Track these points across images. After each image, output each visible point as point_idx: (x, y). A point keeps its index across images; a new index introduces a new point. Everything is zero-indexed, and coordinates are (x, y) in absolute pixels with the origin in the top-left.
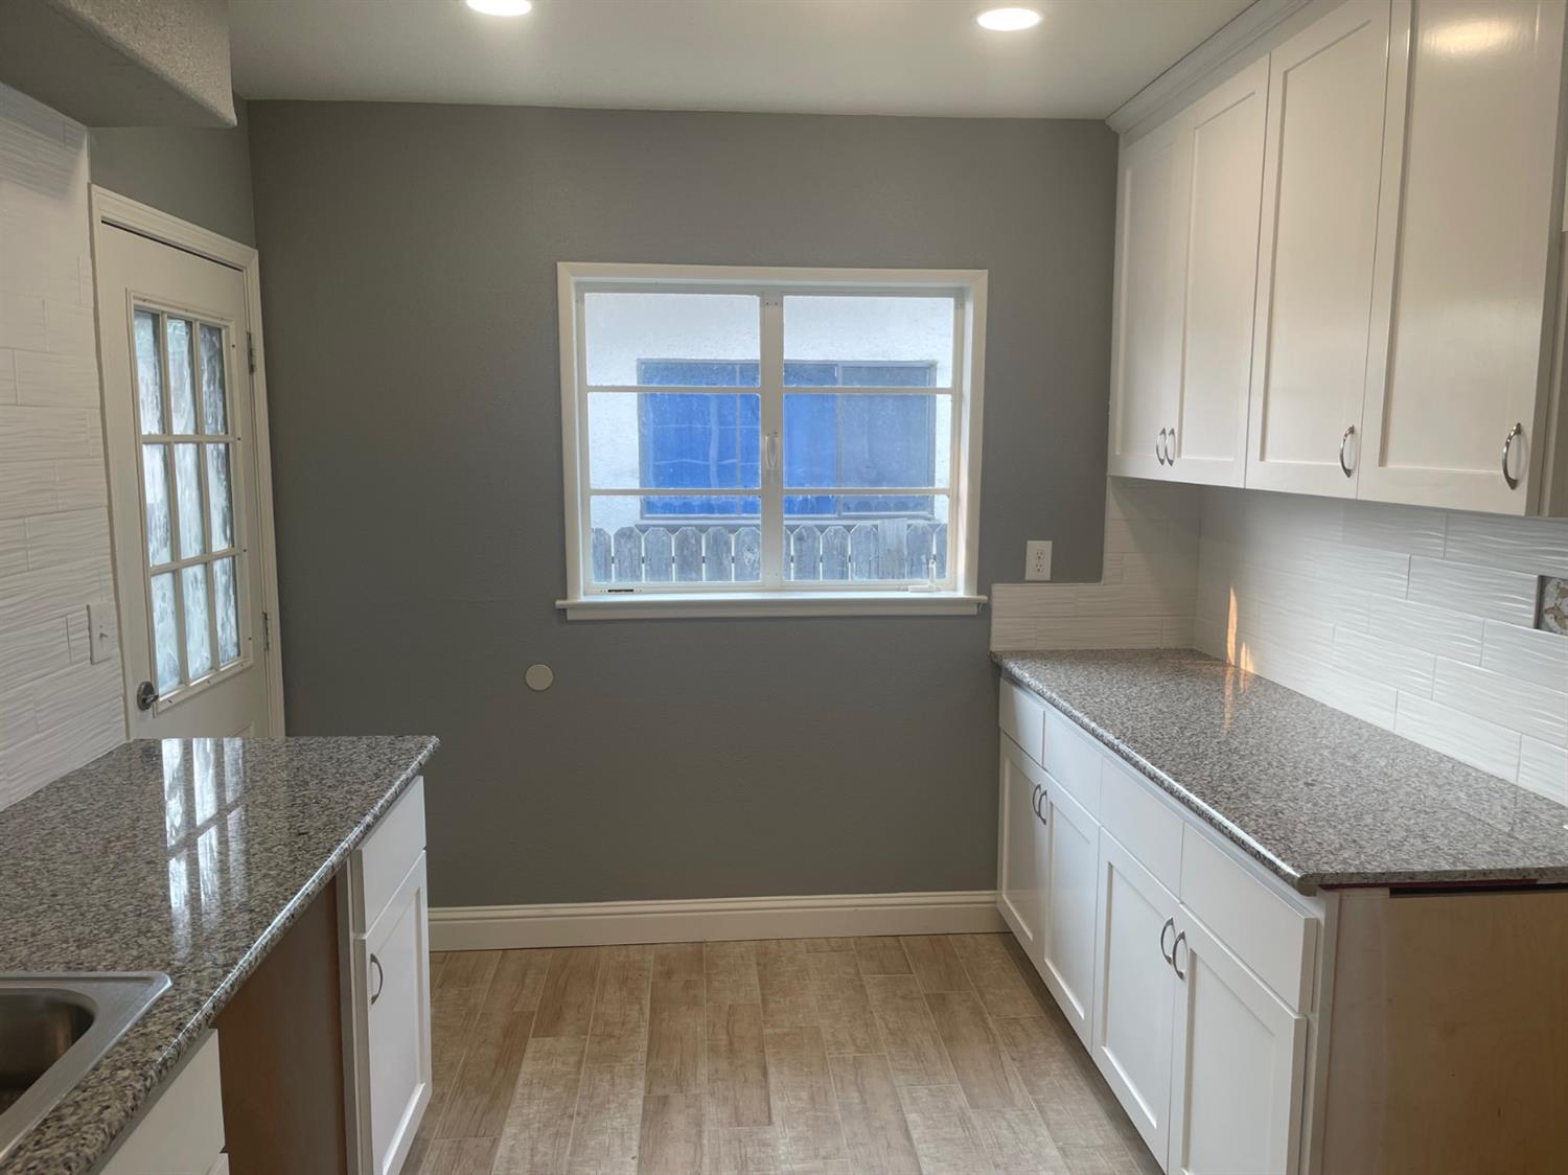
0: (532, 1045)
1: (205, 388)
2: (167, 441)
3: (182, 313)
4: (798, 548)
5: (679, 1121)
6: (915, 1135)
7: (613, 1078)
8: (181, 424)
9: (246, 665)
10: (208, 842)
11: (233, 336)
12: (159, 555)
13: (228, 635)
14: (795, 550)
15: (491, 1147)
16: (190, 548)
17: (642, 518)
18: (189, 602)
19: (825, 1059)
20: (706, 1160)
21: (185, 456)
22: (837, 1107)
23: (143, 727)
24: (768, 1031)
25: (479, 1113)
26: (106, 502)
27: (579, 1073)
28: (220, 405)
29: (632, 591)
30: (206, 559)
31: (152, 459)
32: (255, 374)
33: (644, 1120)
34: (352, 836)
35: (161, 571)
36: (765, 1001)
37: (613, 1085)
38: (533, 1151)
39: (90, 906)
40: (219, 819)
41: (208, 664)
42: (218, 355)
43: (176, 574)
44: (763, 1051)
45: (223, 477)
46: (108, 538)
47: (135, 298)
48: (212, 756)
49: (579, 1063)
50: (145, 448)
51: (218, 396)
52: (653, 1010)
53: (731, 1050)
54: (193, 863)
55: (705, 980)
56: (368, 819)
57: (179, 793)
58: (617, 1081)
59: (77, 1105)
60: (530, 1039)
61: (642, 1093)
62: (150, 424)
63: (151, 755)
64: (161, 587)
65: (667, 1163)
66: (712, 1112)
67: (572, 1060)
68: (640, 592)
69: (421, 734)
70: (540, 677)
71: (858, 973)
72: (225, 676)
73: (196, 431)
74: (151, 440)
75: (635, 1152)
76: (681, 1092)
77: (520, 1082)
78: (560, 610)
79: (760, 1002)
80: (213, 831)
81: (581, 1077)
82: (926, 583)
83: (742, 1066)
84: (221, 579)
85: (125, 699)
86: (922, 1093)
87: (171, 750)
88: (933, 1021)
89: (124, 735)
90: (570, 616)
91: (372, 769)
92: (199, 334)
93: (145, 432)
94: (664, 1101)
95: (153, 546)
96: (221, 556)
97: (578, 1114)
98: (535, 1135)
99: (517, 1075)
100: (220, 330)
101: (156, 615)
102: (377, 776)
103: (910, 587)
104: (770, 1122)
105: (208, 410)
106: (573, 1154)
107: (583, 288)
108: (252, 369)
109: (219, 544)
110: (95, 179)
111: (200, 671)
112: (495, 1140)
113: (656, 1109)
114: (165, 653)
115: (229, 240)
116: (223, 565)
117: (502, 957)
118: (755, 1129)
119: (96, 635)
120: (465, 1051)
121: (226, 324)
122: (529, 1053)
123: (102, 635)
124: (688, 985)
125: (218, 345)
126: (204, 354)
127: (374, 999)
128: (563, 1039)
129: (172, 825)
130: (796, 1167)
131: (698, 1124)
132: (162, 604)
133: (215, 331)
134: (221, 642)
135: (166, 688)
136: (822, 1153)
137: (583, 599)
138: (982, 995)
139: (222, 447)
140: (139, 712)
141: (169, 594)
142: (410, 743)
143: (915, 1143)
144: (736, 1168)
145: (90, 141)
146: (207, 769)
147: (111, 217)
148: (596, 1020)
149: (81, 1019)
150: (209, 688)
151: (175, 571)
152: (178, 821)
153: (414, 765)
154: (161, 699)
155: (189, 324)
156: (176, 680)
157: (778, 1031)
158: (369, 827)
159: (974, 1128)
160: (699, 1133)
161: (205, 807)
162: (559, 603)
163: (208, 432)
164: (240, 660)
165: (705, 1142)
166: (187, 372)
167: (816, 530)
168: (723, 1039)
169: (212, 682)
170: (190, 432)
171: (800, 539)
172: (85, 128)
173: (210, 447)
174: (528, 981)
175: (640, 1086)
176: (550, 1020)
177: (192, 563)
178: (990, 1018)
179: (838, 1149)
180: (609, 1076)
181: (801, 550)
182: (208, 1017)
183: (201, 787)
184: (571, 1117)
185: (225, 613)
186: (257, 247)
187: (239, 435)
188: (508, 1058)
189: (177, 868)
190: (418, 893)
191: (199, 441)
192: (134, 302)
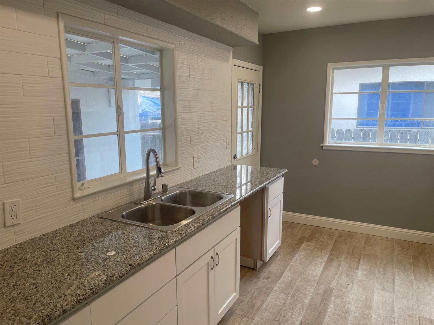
0: (305, 243)
1: (250, 97)
2: (242, 108)
3: (247, 81)
4: (401, 136)
5: (335, 263)
6: (396, 281)
7: (321, 253)
8: (245, 104)
9: (253, 154)
10: (244, 188)
11: (256, 85)
12: (239, 130)
13: (250, 147)
14: (400, 137)
15: (292, 258)
16: (245, 129)
17: (357, 127)
18: (244, 140)
19: (377, 261)
20: (339, 272)
21: (245, 110)
22: (376, 271)
23: (234, 162)
24: (363, 253)
25: (291, 251)
26: (231, 119)
27: (314, 250)
28: (253, 100)
29: (340, 143)
30: (247, 132)
31: (239, 111)
32: (260, 93)
33: (327, 261)
34: (266, 183)
35: (239, 133)
36: (364, 247)
37: (321, 254)
38: (301, 261)
39: (224, 185)
40: (246, 184)
41: (246, 153)
42: (253, 90)
43: (242, 134)
44: (361, 256)
45: (252, 115)
46: (231, 126)
47: (239, 80)
48: (246, 171)
49: (315, 248)
50: (238, 109)
51: (252, 98)
52: (335, 242)
53: (352, 254)
54: (241, 191)
55: (350, 240)
56: (270, 181)
57: (239, 177)
58: (322, 253)
59: (220, 206)
60: (305, 241)
61: (328, 257)
62: (239, 105)
63: (235, 168)
64: (239, 136)
65: (330, 270)
66: (343, 264)
67: (313, 247)
68: (343, 144)
69: (284, 169)
70: (315, 162)
71: (393, 247)
72: (249, 155)
73: (248, 106)
74: (239, 107)
75: (323, 266)
76: (337, 259)
77: (301, 248)
78: (321, 147)
79: (363, 247)
80: (245, 186)
81: (314, 251)
82: (428, 145)
83: (354, 258)
84: (250, 136)
85: (231, 157)
86: (402, 274)
87: (238, 167)
88: (412, 260)
89: (231, 163)
90: (324, 148)
91: (273, 173)
92: (250, 85)
93: (238, 106)
94: (333, 259)
95: (238, 128)
96: (250, 131)
97: (312, 257)
98: (302, 258)
99: (300, 247)
100: (254, 84)
101: (238, 142)
102: (273, 174)
103: (423, 146)
104: (358, 269)
105: (250, 101)
106: (309, 263)
107: (334, 69)
108: (259, 92)
109: (250, 129)
110: (233, 57)
111: (245, 154)
112: (293, 257)
113: (330, 261)
114: (239, 149)
115: (257, 65)
116: (251, 133)
117: (302, 225)
118: (353, 270)
119: (228, 144)
120: (290, 240)
121: (255, 83)
122: (304, 244)
123: (229, 144)
124: (345, 239)
125: (253, 87)
126: (250, 89)
127: (269, 217)
128: (312, 243)
129: (238, 183)
130: (361, 279)
131: (339, 266)
132: (239, 140)
133: (253, 84)
134: (249, 149)
135: (239, 156)
136: (369, 278)
137: (327, 144)
138: (429, 258)
139: (252, 108)
140: (233, 159)
141: (240, 138)
142: (281, 170)
143: (395, 283)
144: (346, 275)
145: (233, 50)
146: (244, 174)
147: (236, 64)
148: (320, 241)
149: (221, 198)
150: (246, 157)
151: (242, 133)
152: (239, 182)
153: (281, 174)
154: (237, 158)
155: (248, 84)
156: (240, 155)
157: (366, 253)
158: (270, 182)
159: (413, 283)
160: (339, 267)
161: (244, 181)
162: (321, 145)
163: (250, 106)
164: (252, 153)
165: (340, 269)
166: (247, 93)
167: (407, 131)
168: (351, 252)
169: (247, 156)
170: (247, 106)
171: (402, 133)
172: (232, 48)
173: (250, 109)
174: (307, 231)
175: (328, 255)
176: (310, 239)
177: (245, 132)
178: (429, 264)
179: (374, 279)
180: (321, 252)
181: (402, 137)
182: (239, 201)
183: (243, 177)
184: (310, 257)
185: (250, 143)
186: (262, 66)
187: (256, 106)
188: (299, 244)
189: (238, 191)
190: (281, 201)
191: (248, 108)
192: (238, 80)
